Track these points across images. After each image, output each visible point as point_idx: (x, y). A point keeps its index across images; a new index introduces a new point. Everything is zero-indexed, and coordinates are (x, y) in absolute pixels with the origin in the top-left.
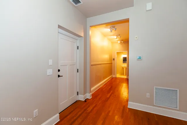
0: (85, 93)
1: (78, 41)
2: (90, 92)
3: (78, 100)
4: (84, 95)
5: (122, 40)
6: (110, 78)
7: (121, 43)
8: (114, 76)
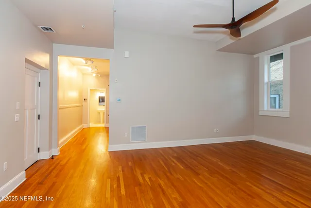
0: (50, 148)
1: (40, 74)
2: (58, 146)
3: (38, 160)
4: (49, 150)
5: (99, 73)
6: (80, 129)
7: (97, 76)
8: (85, 126)
